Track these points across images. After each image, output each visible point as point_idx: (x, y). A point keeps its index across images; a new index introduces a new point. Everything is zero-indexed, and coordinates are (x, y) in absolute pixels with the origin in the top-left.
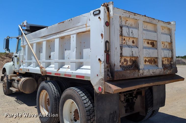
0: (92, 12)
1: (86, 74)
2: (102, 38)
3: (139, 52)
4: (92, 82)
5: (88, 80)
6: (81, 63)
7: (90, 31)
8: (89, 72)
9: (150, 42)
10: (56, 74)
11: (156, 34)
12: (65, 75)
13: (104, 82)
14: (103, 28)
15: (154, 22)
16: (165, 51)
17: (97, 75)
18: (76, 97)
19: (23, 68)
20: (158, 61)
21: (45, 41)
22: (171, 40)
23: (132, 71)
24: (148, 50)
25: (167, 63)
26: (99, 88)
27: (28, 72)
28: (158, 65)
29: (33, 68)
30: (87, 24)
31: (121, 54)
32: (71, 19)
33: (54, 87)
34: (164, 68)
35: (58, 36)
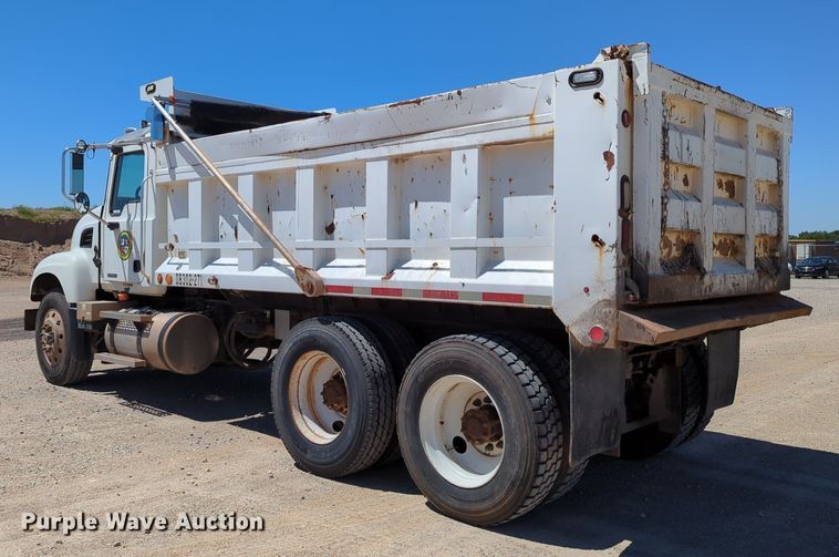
0: (565, 73)
1: (528, 287)
2: (609, 168)
3: (702, 216)
4: (558, 313)
5: (540, 308)
6: (496, 253)
7: (552, 138)
8: (547, 281)
9: (724, 180)
10: (374, 290)
11: (742, 152)
12: (427, 293)
13: (613, 310)
14: (615, 132)
15: (743, 111)
16: (763, 213)
17: (587, 290)
18: (485, 367)
19: (178, 272)
20: (744, 246)
21: (307, 167)
22: (780, 173)
23: (687, 277)
24: (722, 207)
25: (762, 255)
26: (595, 331)
27: (213, 287)
28: (744, 260)
29: (239, 270)
30: (536, 116)
31: (663, 220)
32: (459, 93)
33: (361, 337)
34: (758, 271)
35: (383, 151)
